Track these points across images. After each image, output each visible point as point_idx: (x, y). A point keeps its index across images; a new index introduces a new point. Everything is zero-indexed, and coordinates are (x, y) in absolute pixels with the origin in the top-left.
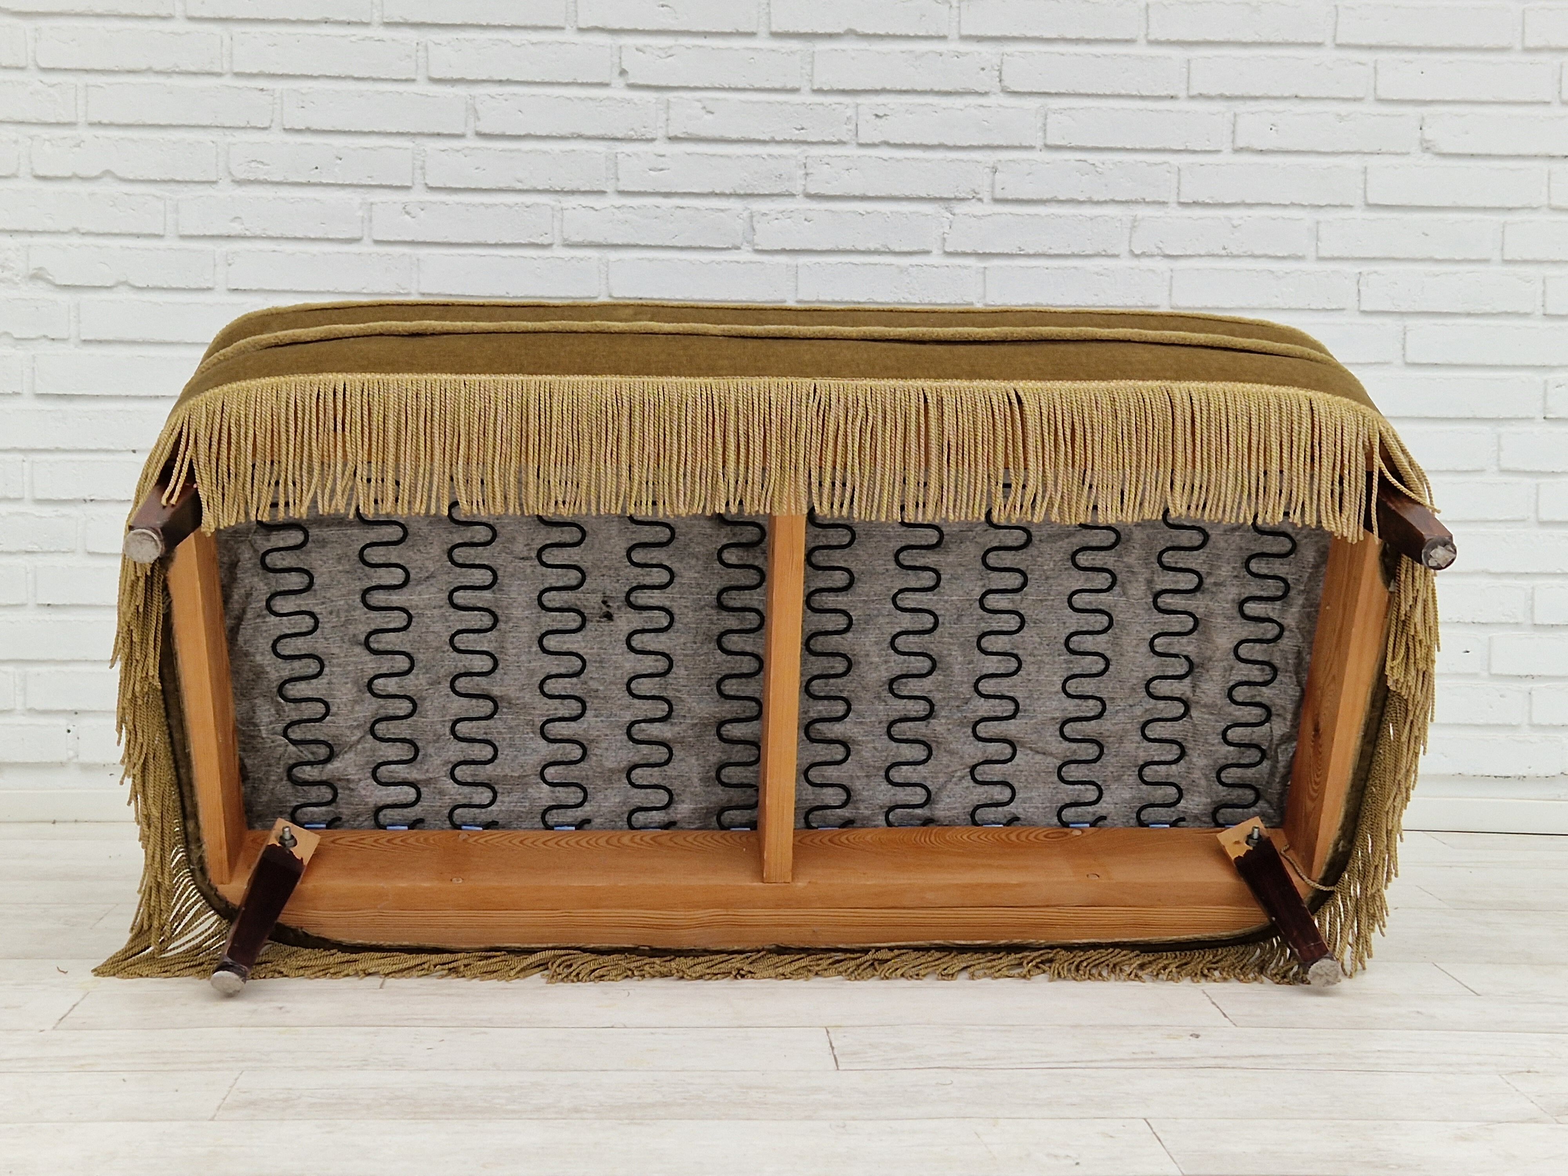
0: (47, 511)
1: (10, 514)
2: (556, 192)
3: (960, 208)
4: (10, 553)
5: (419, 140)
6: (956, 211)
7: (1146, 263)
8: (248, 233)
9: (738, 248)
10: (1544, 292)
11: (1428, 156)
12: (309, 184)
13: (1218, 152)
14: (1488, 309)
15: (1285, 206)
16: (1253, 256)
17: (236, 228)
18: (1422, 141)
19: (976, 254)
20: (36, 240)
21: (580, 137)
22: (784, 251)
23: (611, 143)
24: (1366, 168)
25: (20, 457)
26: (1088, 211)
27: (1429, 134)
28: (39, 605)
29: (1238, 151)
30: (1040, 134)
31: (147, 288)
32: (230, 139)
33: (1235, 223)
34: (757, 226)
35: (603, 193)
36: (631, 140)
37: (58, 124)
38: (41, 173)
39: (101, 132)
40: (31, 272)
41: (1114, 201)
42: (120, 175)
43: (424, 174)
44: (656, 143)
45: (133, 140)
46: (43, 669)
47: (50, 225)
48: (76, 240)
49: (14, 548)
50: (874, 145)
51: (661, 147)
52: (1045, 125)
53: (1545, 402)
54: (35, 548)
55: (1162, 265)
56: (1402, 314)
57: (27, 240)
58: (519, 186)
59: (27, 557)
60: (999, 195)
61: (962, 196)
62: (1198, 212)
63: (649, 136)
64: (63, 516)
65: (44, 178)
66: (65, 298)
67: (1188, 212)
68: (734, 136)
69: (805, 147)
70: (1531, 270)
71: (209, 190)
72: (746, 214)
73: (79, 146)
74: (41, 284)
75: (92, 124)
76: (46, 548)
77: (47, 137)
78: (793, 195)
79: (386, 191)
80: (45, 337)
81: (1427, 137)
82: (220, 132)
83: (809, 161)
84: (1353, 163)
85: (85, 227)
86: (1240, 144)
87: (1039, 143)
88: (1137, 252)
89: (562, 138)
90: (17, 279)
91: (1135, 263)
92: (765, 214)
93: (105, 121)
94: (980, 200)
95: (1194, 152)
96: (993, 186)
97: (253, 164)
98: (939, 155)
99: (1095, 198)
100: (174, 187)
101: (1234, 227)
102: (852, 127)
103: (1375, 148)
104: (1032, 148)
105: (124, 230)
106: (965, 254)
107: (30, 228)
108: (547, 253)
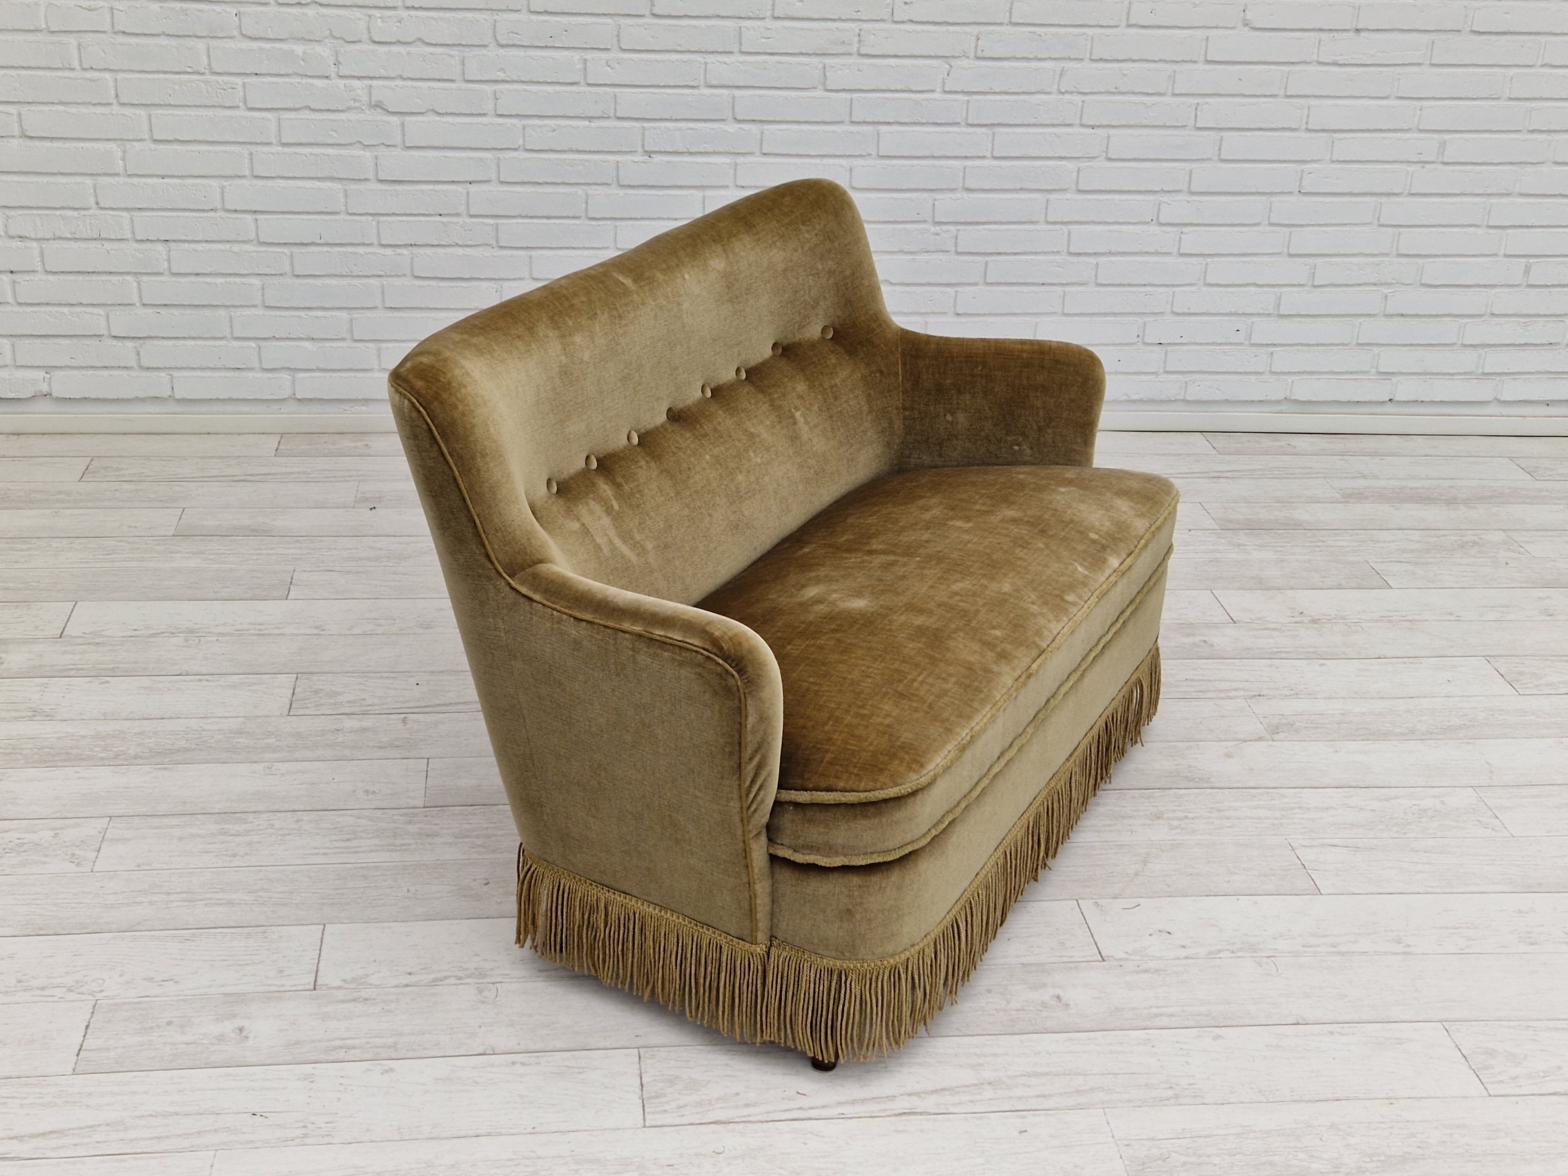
0: (389, 251)
1: (366, 253)
2: (703, 52)
3: (954, 62)
4: (367, 276)
5: (616, 18)
6: (952, 64)
7: (1067, 97)
8: (509, 79)
9: (815, 88)
10: (1308, 116)
11: (1246, 29)
12: (546, 47)
13: (1117, 26)
14: (1273, 126)
15: (1156, 61)
16: (1134, 93)
17: (501, 75)
18: (1244, 20)
19: (963, 92)
20: (375, 83)
21: (718, 16)
22: (844, 90)
23: (737, 20)
24: (1208, 37)
25: (370, 218)
26: (1034, 64)
27: (1249, 15)
28: (386, 308)
29: (1129, 26)
30: (1008, 14)
31: (446, 114)
32: (495, 17)
33: (1125, 72)
34: (828, 74)
35: (731, 53)
36: (750, 18)
37: (386, 8)
38: (377, 39)
39: (413, 13)
40: (373, 103)
41: (1050, 58)
42: (427, 41)
43: (619, 41)
44: (766, 20)
45: (433, 18)
46: (391, 345)
47: (383, 72)
48: (400, 83)
49: (370, 274)
50: (903, 22)
51: (769, 23)
52: (1011, 8)
53: (1301, 182)
54: (382, 273)
55: (1077, 98)
56: (1220, 129)
57: (370, 82)
58: (679, 49)
59: (377, 279)
60: (979, 54)
61: (957, 54)
62: (1101, 65)
63: (761, 16)
64: (399, 254)
65: (379, 43)
66: (395, 119)
67: (1095, 65)
68: (816, 16)
69: (860, 23)
70: (1301, 101)
71: (484, 51)
72: (821, 66)
73: (400, 22)
74: (379, 110)
75: (407, 8)
76: (388, 274)
77: (379, 15)
78: (850, 54)
79: (594, 51)
80: (383, 144)
81: (1248, 18)
82: (489, 13)
83: (862, 33)
84: (1200, 34)
85: (405, 75)
86: (1132, 22)
87: (1006, 21)
88: (1063, 90)
89: (706, 17)
90: (363, 108)
91: (1061, 96)
92: (832, 67)
93: (417, 6)
94: (968, 57)
95: (1102, 26)
96: (976, 48)
97: (511, 35)
98: (944, 28)
99: (1039, 56)
100: (461, 48)
101: (1124, 75)
102: (890, 10)
103: (1214, 25)
104: (1001, 24)
105: (430, 77)
106: (956, 92)
107: (372, 75)
108: (696, 92)
